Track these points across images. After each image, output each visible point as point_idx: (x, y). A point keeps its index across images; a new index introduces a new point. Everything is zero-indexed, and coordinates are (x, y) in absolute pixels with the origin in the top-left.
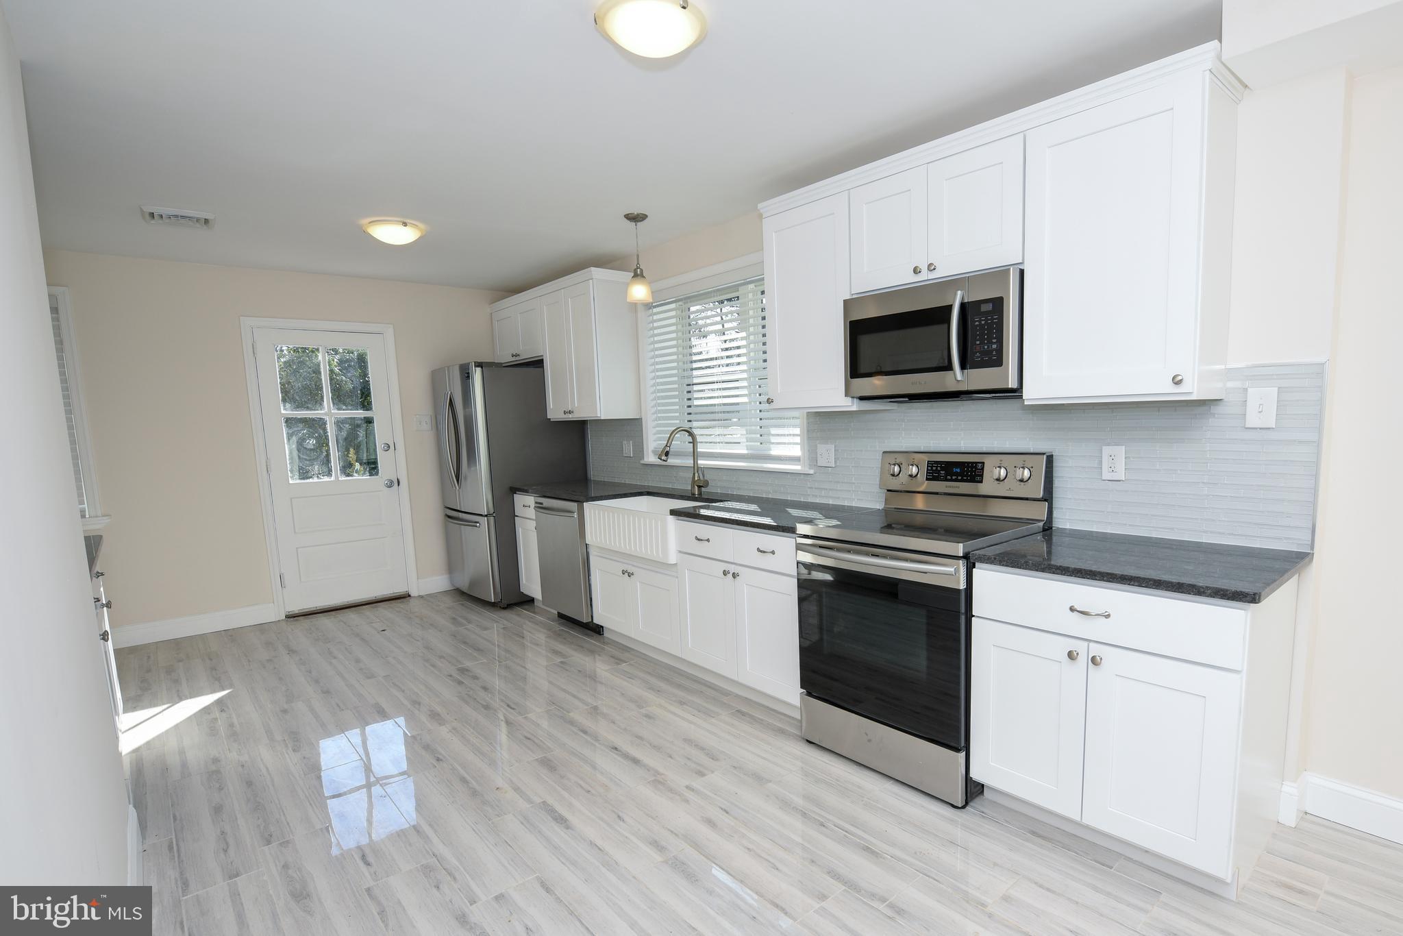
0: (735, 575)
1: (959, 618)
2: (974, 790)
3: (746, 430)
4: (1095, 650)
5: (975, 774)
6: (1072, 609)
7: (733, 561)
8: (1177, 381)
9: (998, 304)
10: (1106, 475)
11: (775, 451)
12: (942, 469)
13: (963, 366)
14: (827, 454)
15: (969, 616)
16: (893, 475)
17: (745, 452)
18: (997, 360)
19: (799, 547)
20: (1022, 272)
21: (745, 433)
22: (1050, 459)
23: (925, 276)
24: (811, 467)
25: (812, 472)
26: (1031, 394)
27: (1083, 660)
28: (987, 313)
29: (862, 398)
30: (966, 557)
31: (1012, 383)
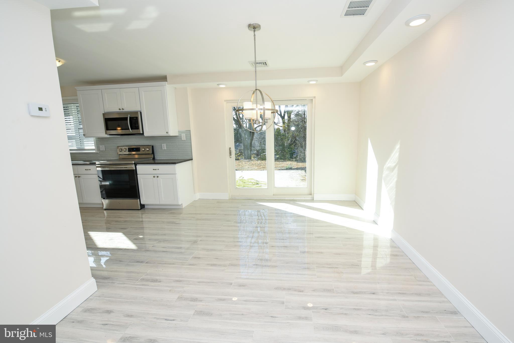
0: (79, 177)
1: (134, 175)
2: (143, 206)
3: (75, 140)
4: (158, 175)
5: (142, 203)
6: (153, 169)
7: (77, 174)
8: (167, 133)
9: (137, 118)
10: (163, 149)
11: (86, 148)
12: (131, 149)
13: (132, 129)
14: (102, 148)
15: (137, 174)
16: (120, 151)
17: (76, 148)
18: (138, 128)
19: (97, 167)
20: (141, 113)
21: (75, 141)
22: (153, 147)
23: (122, 110)
24: (98, 151)
25: (99, 152)
26: (146, 134)
27: (156, 177)
28: (135, 119)
29: (110, 135)
30: (135, 164)
31: (141, 132)
